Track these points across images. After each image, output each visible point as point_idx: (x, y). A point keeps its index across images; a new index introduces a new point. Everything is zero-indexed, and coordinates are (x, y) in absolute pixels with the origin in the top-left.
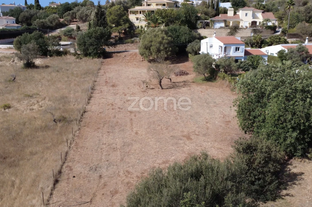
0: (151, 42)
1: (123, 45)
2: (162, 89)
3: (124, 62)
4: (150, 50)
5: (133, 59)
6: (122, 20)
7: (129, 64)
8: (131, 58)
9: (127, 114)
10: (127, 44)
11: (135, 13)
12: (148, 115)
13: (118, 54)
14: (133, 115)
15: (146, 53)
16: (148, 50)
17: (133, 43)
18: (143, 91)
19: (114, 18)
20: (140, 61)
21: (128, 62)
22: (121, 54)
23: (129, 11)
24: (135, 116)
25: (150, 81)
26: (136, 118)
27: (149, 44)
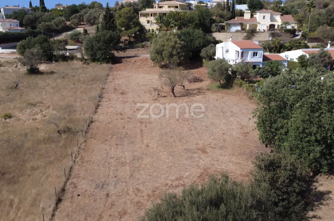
0: (164, 46)
1: (133, 50)
2: (175, 96)
3: (134, 68)
4: (162, 55)
5: (143, 64)
6: (131, 23)
7: (140, 69)
8: (141, 63)
9: (137, 124)
10: (137, 49)
11: (146, 15)
12: (159, 125)
13: (128, 60)
14: (143, 125)
15: (157, 58)
16: (159, 56)
17: (143, 47)
18: (154, 99)
19: (123, 21)
20: (151, 67)
21: (139, 68)
22: (131, 59)
23: (140, 14)
24: (146, 126)
25: (162, 88)
26: (147, 129)
27: (161, 49)
